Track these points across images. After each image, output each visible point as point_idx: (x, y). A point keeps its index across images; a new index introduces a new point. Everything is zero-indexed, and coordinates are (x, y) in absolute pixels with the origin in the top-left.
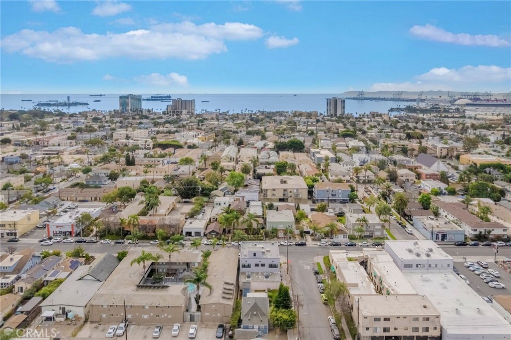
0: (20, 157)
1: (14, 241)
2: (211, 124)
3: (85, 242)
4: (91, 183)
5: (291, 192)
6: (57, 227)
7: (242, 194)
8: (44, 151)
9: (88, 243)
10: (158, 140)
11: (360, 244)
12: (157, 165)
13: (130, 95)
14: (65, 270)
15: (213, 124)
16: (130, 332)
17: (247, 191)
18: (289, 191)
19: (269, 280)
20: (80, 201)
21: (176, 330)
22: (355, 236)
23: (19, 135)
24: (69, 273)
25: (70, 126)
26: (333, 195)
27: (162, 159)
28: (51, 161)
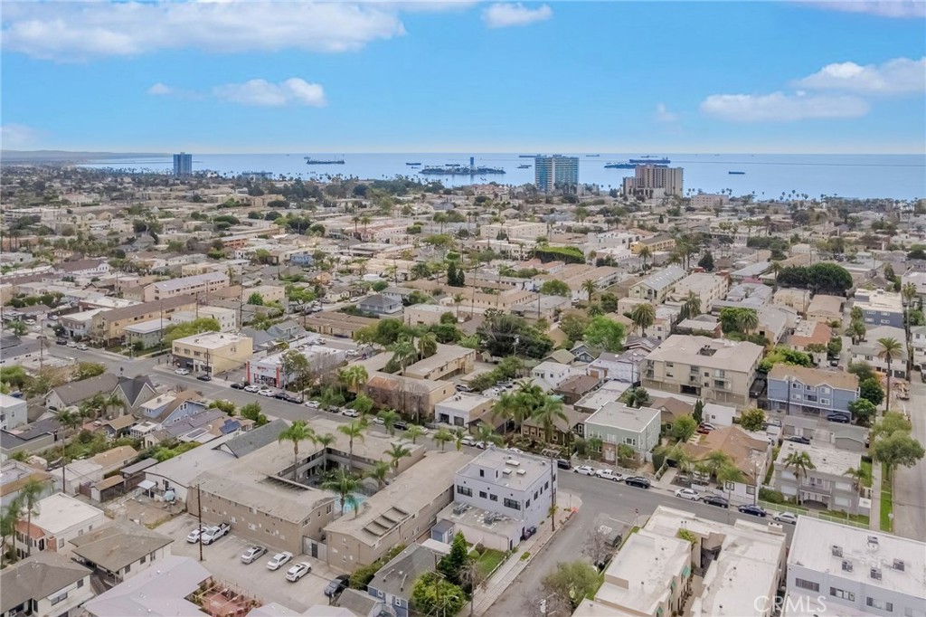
0: (313, 257)
1: (204, 379)
2: (693, 220)
3: (285, 399)
4: (368, 308)
5: (707, 375)
6: (259, 368)
7: (604, 364)
8: (355, 249)
9: (289, 401)
10: (549, 244)
11: (776, 514)
12: (503, 290)
13: (555, 156)
14: (211, 432)
15: (698, 220)
16: (221, 544)
17: (614, 360)
18: (702, 372)
19: (490, 527)
20: (336, 335)
21: (275, 561)
22: (781, 495)
23: (343, 221)
24: (214, 437)
25: (428, 211)
26: (810, 398)
27: (522, 280)
28: (350, 267)
